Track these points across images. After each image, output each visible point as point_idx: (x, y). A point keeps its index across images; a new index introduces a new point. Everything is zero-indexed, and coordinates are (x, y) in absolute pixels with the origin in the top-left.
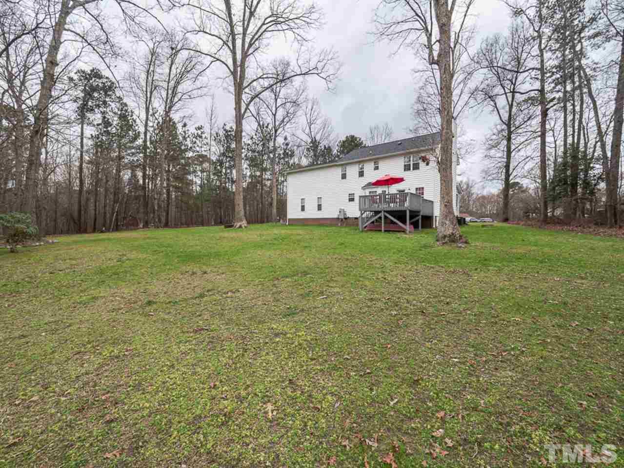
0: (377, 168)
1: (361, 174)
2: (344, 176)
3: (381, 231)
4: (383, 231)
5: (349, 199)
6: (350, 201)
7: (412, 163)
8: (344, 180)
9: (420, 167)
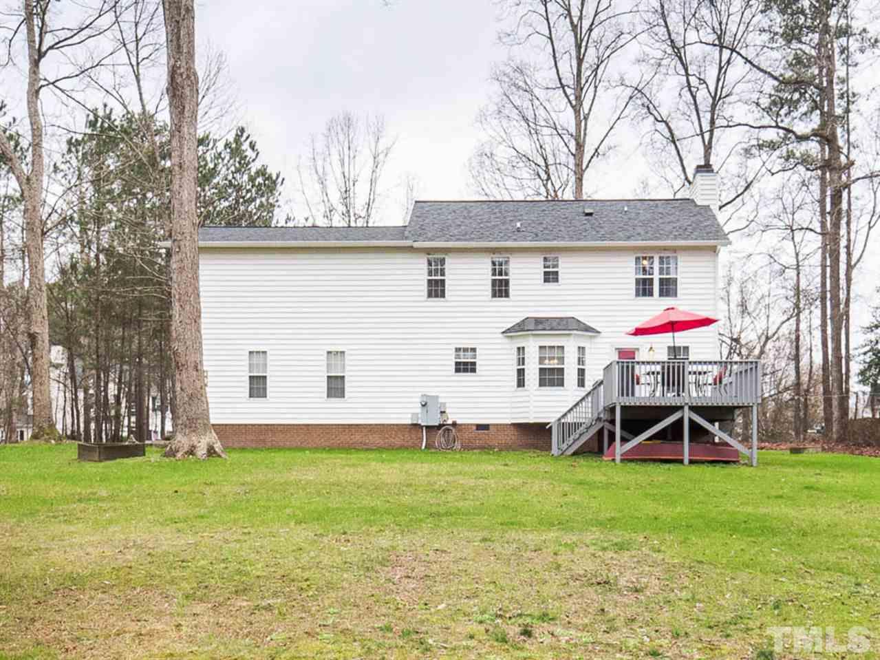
0: (551, 277)
1: (501, 289)
2: (436, 289)
3: (681, 462)
4: (686, 461)
5: (457, 364)
6: (458, 370)
7: (656, 277)
8: (436, 302)
9: (679, 292)
